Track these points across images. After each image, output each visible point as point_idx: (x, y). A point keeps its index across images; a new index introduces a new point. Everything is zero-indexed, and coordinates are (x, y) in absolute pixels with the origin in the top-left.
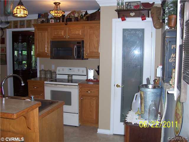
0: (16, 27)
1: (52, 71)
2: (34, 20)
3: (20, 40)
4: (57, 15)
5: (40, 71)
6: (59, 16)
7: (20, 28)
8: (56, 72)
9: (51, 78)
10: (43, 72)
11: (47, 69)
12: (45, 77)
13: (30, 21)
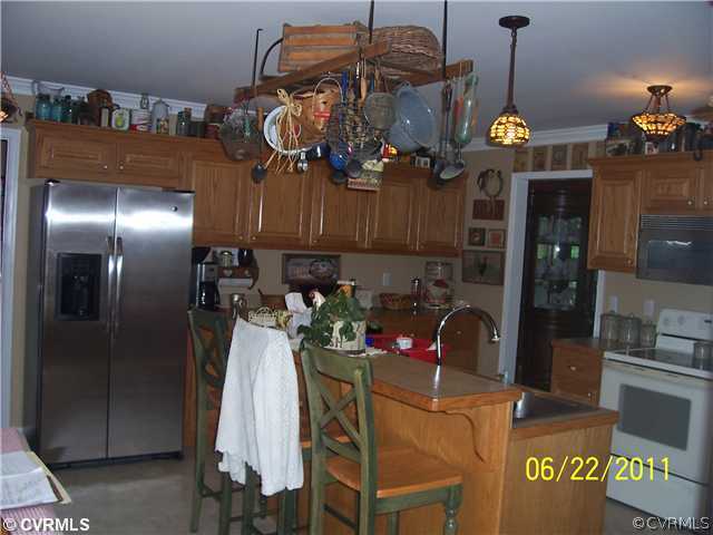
0: (540, 167)
1: (644, 322)
2: (598, 144)
3: (561, 210)
4: (657, 130)
5: (602, 317)
6: (664, 131)
7: (552, 169)
8: (655, 327)
9: (638, 343)
10: (611, 322)
11: (625, 314)
12: (617, 341)
13: (585, 146)
